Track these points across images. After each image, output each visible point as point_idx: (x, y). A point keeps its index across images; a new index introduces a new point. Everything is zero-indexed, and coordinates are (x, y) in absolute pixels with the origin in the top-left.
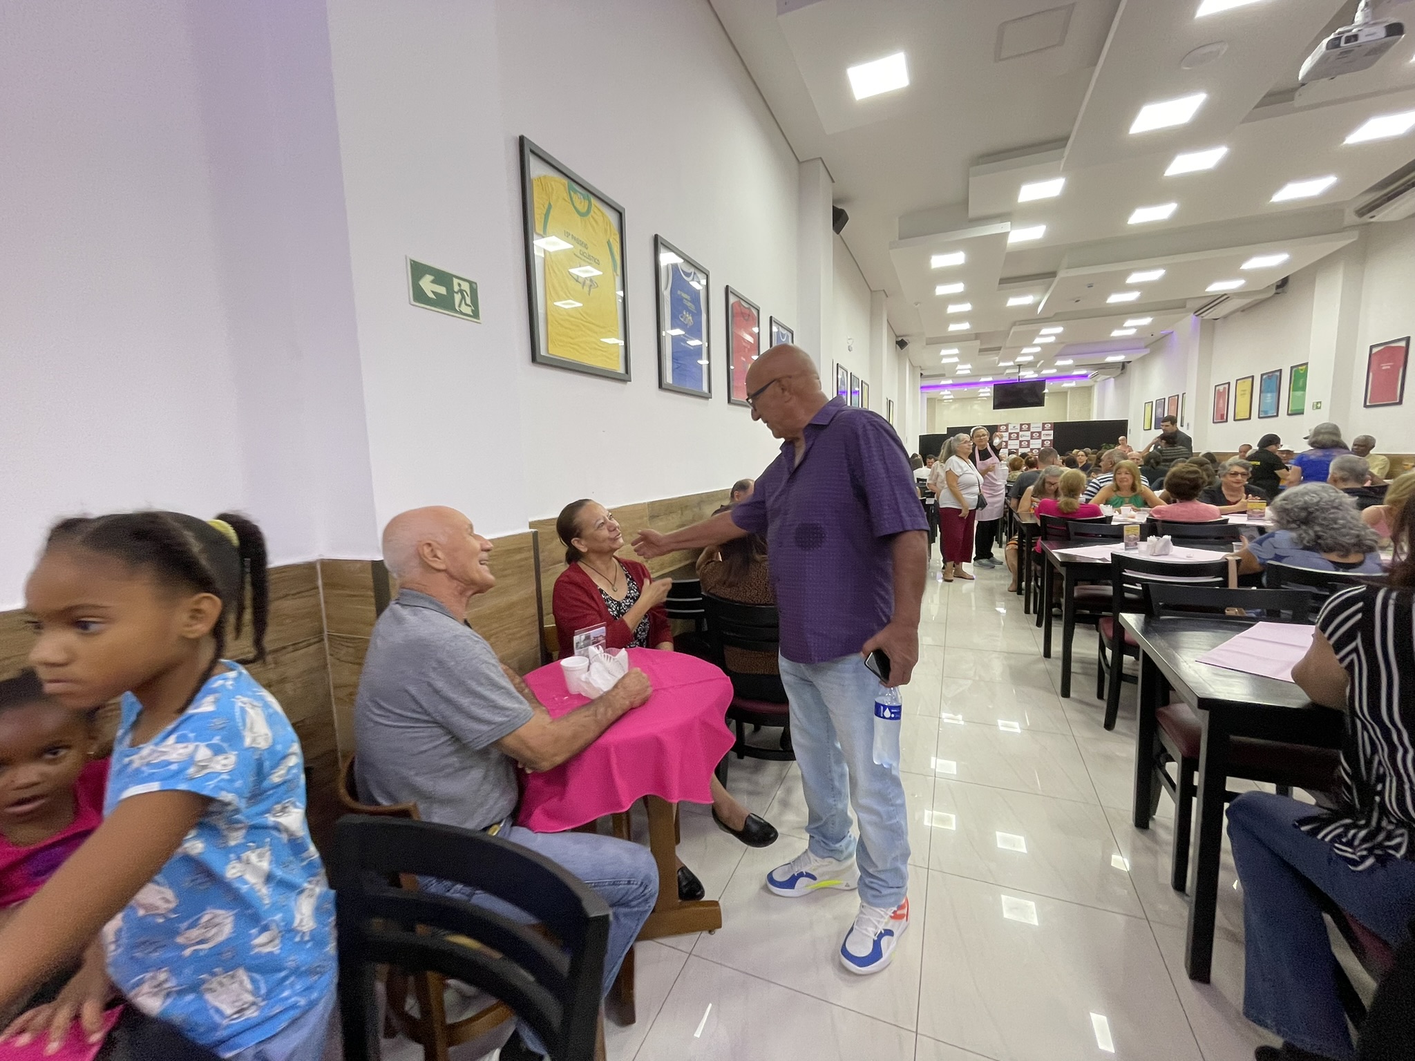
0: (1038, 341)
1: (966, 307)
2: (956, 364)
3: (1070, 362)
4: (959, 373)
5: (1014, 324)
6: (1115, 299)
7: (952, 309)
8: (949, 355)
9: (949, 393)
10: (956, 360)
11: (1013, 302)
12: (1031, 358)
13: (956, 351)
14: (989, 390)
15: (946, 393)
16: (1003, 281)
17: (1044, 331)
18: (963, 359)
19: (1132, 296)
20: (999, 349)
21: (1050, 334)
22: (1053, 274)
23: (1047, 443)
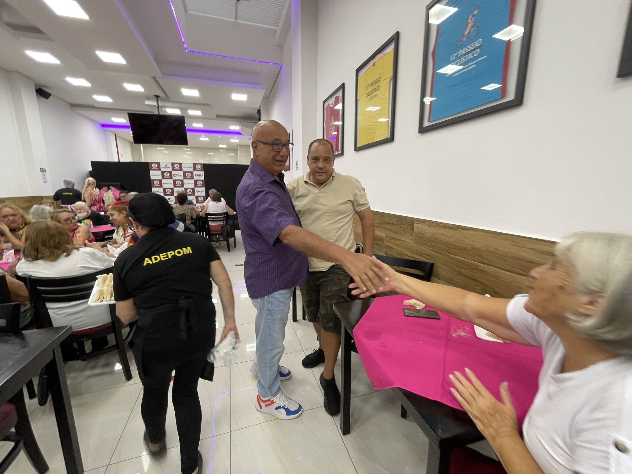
23: (200, 183)
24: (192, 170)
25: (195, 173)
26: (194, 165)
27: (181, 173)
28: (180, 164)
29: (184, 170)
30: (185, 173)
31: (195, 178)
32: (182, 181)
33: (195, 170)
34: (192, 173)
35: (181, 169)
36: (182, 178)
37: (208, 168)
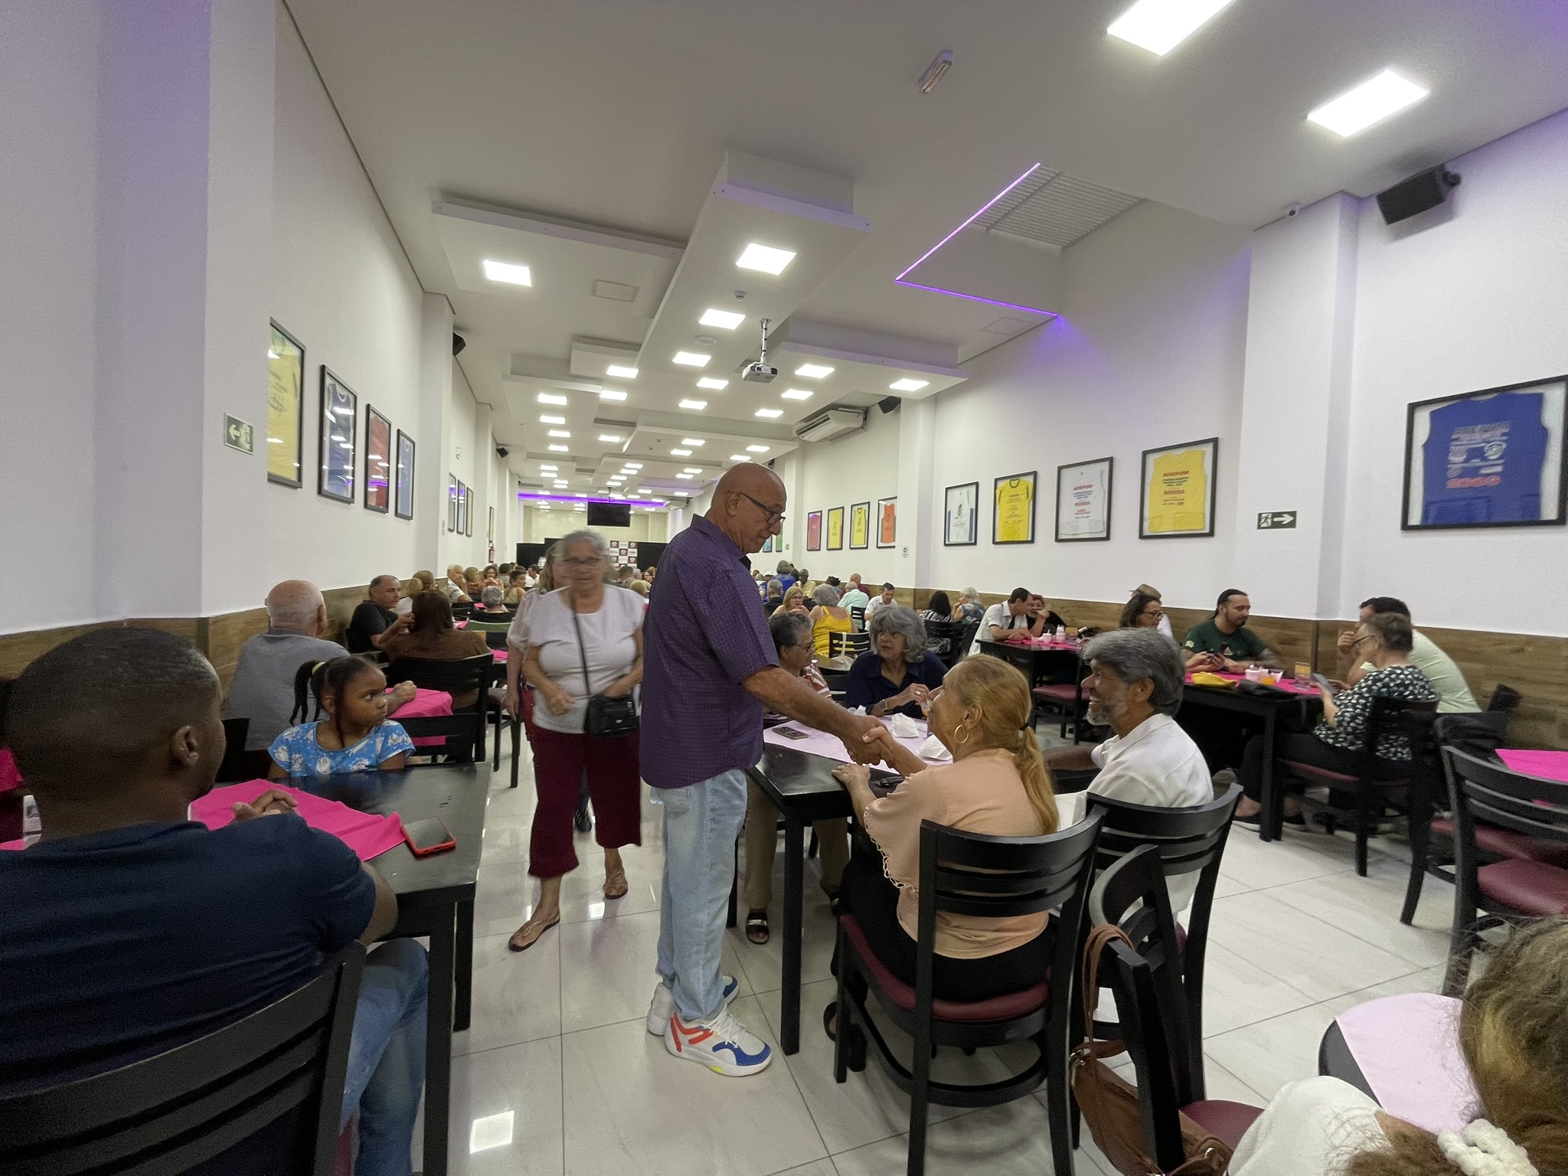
0: (623, 471)
1: (567, 434)
2: (554, 479)
3: (649, 492)
4: (556, 486)
5: (605, 455)
6: (675, 452)
7: (552, 433)
8: (548, 471)
9: (547, 503)
10: (555, 475)
11: (604, 438)
12: (619, 484)
13: (555, 468)
14: (584, 505)
15: (543, 504)
16: (597, 421)
17: (628, 465)
18: (561, 475)
19: (687, 453)
20: (593, 471)
21: (633, 468)
22: (633, 425)
23: (633, 560)
24: (627, 547)
25: (630, 550)
26: (630, 543)
27: (617, 550)
28: (618, 542)
29: (620, 547)
30: (621, 550)
31: (629, 555)
32: (617, 557)
33: (629, 548)
34: (626, 550)
35: (617, 546)
36: (617, 555)
37: (641, 546)
